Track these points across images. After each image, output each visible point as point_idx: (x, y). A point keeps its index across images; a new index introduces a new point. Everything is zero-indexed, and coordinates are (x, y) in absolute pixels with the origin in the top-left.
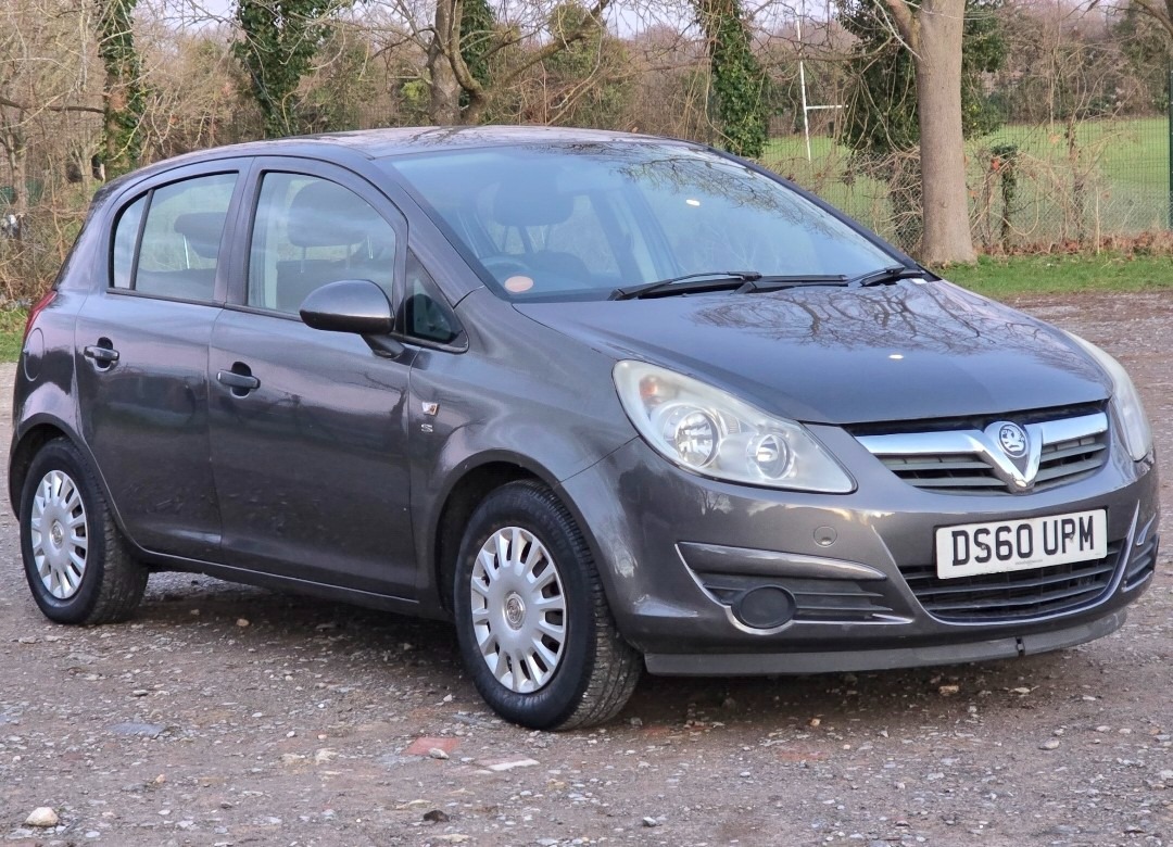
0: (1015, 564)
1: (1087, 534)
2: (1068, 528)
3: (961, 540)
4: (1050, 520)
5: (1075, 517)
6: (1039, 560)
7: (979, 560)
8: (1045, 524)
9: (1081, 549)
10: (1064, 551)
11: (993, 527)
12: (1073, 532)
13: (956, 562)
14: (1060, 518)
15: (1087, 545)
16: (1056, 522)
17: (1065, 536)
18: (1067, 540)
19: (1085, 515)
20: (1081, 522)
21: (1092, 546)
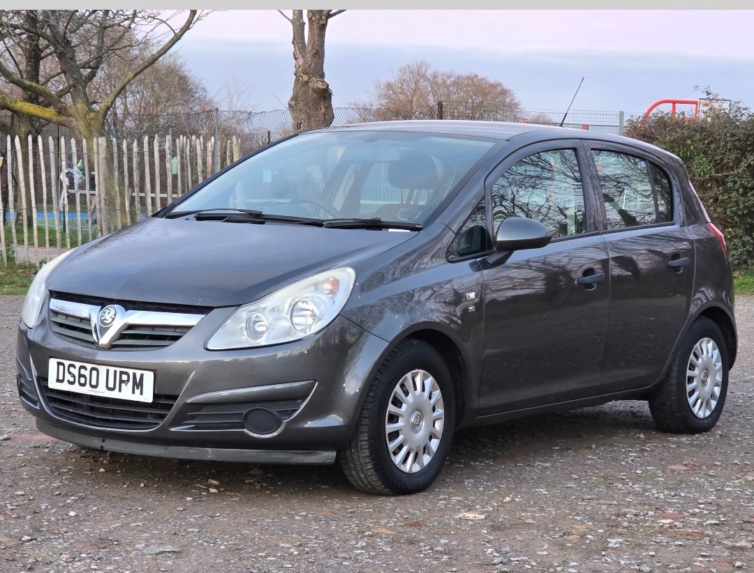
0: (86, 390)
1: (138, 384)
2: (125, 377)
3: (61, 367)
4: (112, 369)
5: (131, 372)
6: (102, 392)
7: (70, 383)
8: (108, 371)
9: (133, 392)
10: (120, 390)
11: (78, 364)
12: (128, 381)
13: (58, 380)
14: (118, 370)
15: (138, 392)
16: (115, 372)
17: (121, 382)
18: (123, 385)
19: (138, 373)
20: (134, 375)
21: (141, 393)
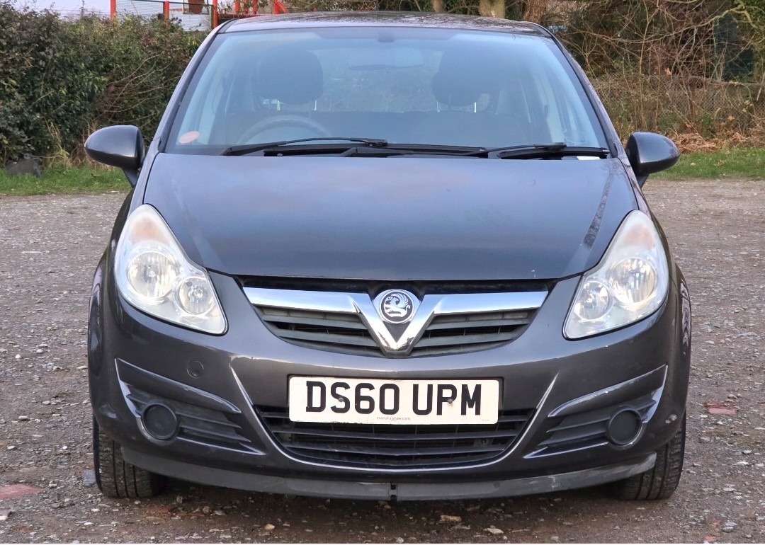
0: (376, 418)
1: (472, 401)
2: (447, 393)
3: (317, 390)
4: (423, 385)
5: (458, 384)
6: (406, 416)
7: (335, 409)
8: (416, 388)
9: (464, 412)
10: (439, 412)
11: (353, 383)
12: (454, 396)
13: (310, 408)
14: (435, 383)
15: (471, 411)
16: (430, 387)
17: (441, 400)
18: (445, 404)
19: (471, 385)
20: (465, 388)
21: (478, 412)
